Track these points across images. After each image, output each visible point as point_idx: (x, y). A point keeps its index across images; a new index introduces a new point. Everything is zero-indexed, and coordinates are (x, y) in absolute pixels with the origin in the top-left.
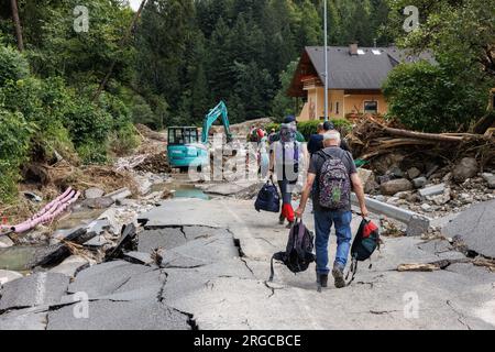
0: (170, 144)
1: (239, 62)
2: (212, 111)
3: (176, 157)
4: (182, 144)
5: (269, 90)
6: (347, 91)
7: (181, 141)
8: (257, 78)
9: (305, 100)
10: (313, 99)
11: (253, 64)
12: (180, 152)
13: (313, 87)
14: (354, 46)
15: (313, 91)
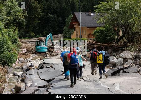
0: (36, 46)
1: (50, 14)
2: (48, 36)
3: (38, 50)
4: (40, 46)
5: (61, 24)
6: (88, 27)
7: (40, 45)
8: (57, 20)
9: (75, 30)
10: (77, 29)
11: (55, 15)
12: (39, 48)
13: (77, 26)
14: (90, 13)
15: (77, 27)
